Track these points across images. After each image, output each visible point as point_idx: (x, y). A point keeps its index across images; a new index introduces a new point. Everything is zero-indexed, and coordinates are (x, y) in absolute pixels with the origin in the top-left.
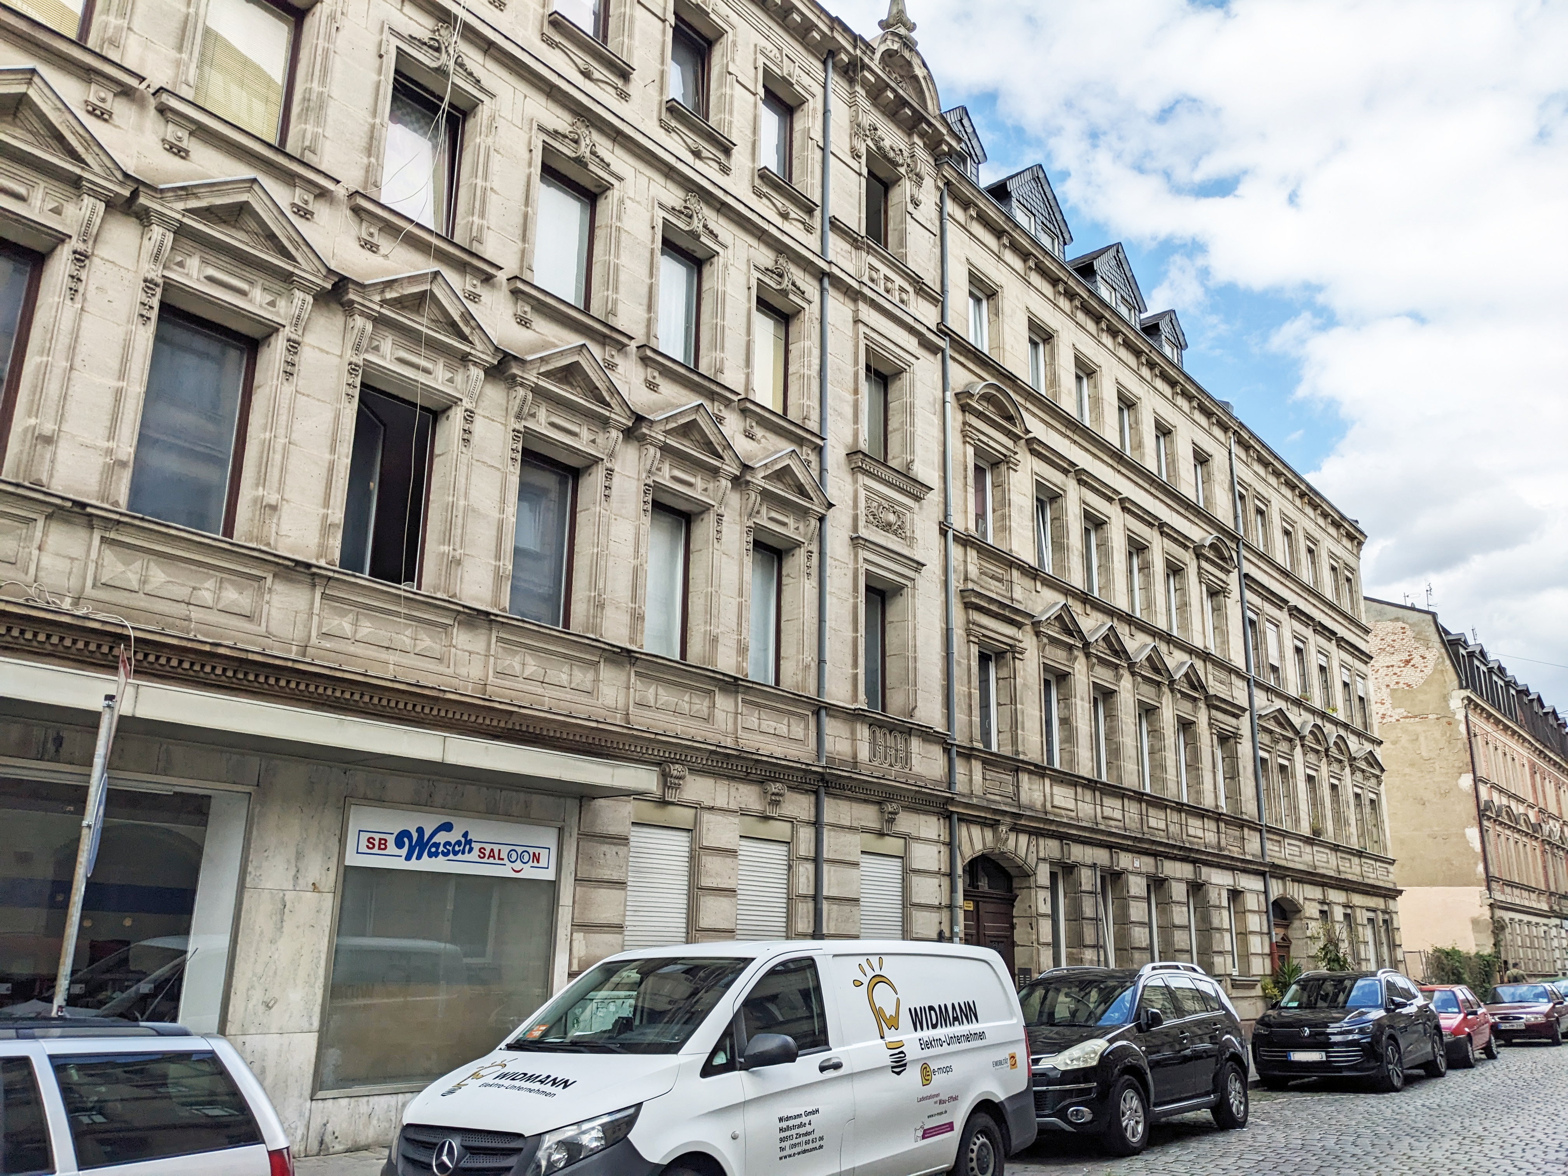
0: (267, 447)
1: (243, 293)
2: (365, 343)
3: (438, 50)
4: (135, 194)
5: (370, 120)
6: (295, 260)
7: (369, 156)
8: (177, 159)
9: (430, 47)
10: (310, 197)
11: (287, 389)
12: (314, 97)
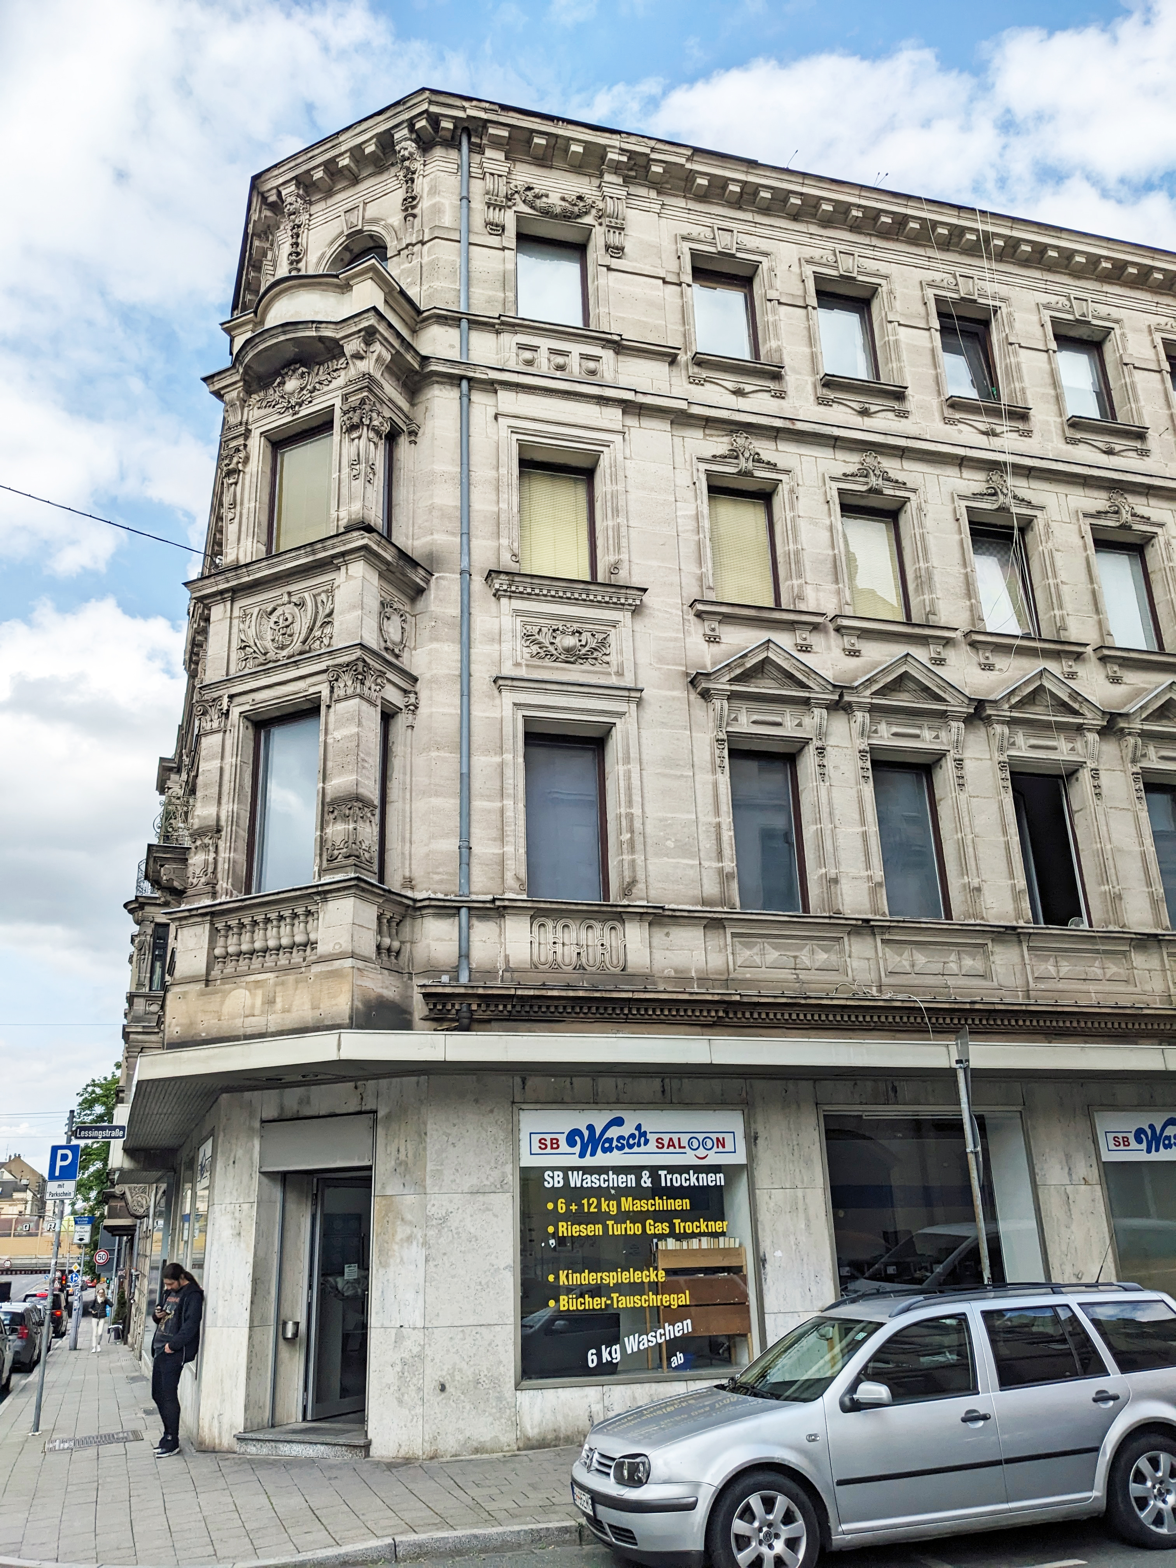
0: (961, 845)
1: (917, 736)
2: (1005, 743)
3: (995, 494)
4: (841, 696)
5: (963, 571)
6: (945, 701)
7: (970, 599)
8: (855, 659)
9: (989, 495)
10: (940, 649)
11: (963, 797)
12: (923, 572)
